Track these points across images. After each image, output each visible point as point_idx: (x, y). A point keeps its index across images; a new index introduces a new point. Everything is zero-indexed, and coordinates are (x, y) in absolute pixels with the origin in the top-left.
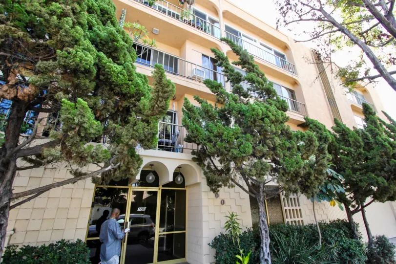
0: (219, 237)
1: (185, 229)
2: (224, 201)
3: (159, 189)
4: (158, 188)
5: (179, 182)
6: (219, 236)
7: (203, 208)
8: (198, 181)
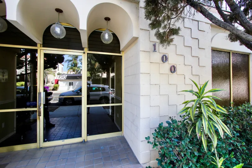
0: (167, 125)
1: (121, 102)
2: (174, 68)
3: (84, 53)
4: (82, 51)
5: (108, 40)
6: (168, 122)
7: (142, 76)
8: (135, 35)
